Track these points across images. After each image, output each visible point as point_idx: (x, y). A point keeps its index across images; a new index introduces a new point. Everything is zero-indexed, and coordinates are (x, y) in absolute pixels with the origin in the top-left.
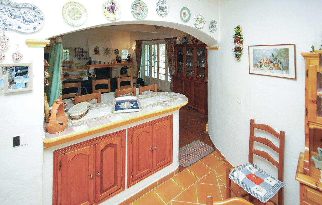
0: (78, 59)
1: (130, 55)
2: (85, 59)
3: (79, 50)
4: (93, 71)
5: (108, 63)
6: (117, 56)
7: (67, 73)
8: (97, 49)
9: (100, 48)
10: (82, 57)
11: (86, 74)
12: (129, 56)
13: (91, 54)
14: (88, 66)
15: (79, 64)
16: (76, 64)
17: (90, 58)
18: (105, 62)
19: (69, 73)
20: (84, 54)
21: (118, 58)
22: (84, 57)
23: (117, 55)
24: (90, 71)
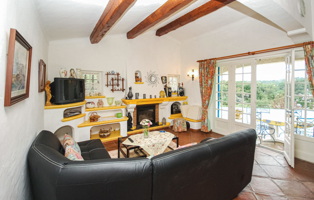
0: (111, 90)
1: (182, 84)
2: (121, 90)
3: (113, 76)
4: (133, 110)
5: (155, 98)
6: (166, 86)
7: (95, 114)
8: (138, 75)
9: (142, 74)
10: (117, 88)
11: (124, 115)
12: (181, 86)
13: (130, 82)
14: (127, 101)
15: (113, 98)
16: (108, 99)
17: (130, 89)
18: (151, 96)
19: (99, 114)
20: (120, 83)
21: (167, 89)
22: (120, 87)
23: (165, 84)
24: (129, 110)
